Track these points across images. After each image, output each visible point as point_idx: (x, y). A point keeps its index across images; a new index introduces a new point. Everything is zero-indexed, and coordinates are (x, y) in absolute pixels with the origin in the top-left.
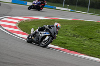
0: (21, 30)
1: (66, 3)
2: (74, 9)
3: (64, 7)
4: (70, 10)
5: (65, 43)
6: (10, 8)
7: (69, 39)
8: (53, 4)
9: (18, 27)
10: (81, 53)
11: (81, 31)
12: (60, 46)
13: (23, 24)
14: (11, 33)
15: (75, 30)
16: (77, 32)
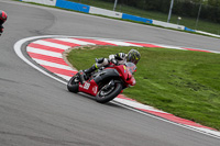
0: (74, 66)
1: (175, 13)
2: (192, 27)
3: (171, 21)
4: (183, 28)
5: (170, 101)
6: (52, 17)
7: (177, 93)
8: (145, 13)
9: (67, 62)
10: (204, 123)
11: (206, 75)
12: (156, 107)
13: (78, 54)
14: (52, 73)
15: (192, 73)
16: (195, 78)
